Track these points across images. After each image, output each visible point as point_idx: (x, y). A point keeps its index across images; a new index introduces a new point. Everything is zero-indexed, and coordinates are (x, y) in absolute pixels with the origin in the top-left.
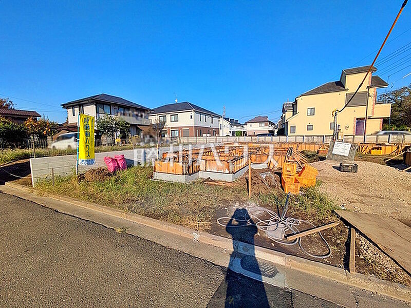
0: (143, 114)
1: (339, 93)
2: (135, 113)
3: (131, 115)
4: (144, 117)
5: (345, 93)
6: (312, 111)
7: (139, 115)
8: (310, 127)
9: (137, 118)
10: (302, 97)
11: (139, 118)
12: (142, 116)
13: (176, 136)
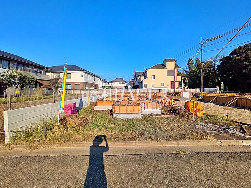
0: (42, 71)
1: (164, 69)
2: (35, 70)
3: (31, 71)
4: (42, 74)
5: (166, 69)
6: (154, 77)
7: (39, 71)
8: (153, 85)
9: (36, 74)
10: (149, 70)
11: (39, 74)
12: (41, 72)
13: (69, 89)
